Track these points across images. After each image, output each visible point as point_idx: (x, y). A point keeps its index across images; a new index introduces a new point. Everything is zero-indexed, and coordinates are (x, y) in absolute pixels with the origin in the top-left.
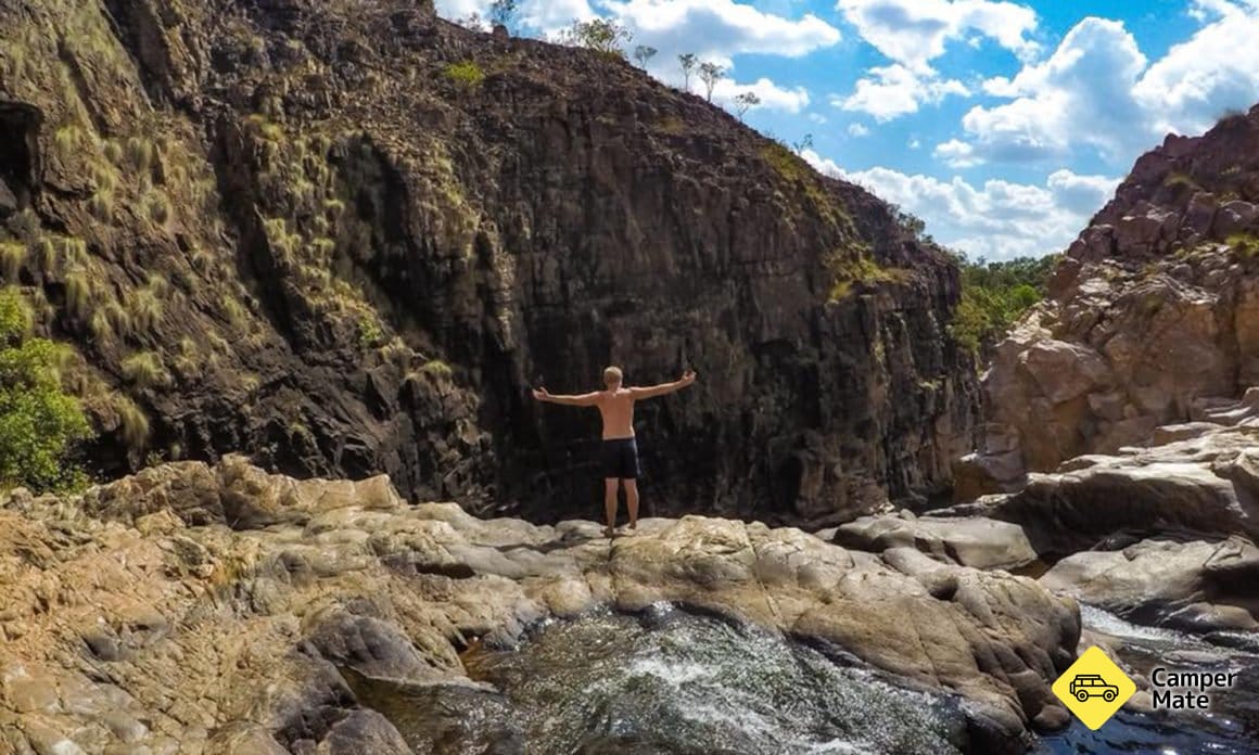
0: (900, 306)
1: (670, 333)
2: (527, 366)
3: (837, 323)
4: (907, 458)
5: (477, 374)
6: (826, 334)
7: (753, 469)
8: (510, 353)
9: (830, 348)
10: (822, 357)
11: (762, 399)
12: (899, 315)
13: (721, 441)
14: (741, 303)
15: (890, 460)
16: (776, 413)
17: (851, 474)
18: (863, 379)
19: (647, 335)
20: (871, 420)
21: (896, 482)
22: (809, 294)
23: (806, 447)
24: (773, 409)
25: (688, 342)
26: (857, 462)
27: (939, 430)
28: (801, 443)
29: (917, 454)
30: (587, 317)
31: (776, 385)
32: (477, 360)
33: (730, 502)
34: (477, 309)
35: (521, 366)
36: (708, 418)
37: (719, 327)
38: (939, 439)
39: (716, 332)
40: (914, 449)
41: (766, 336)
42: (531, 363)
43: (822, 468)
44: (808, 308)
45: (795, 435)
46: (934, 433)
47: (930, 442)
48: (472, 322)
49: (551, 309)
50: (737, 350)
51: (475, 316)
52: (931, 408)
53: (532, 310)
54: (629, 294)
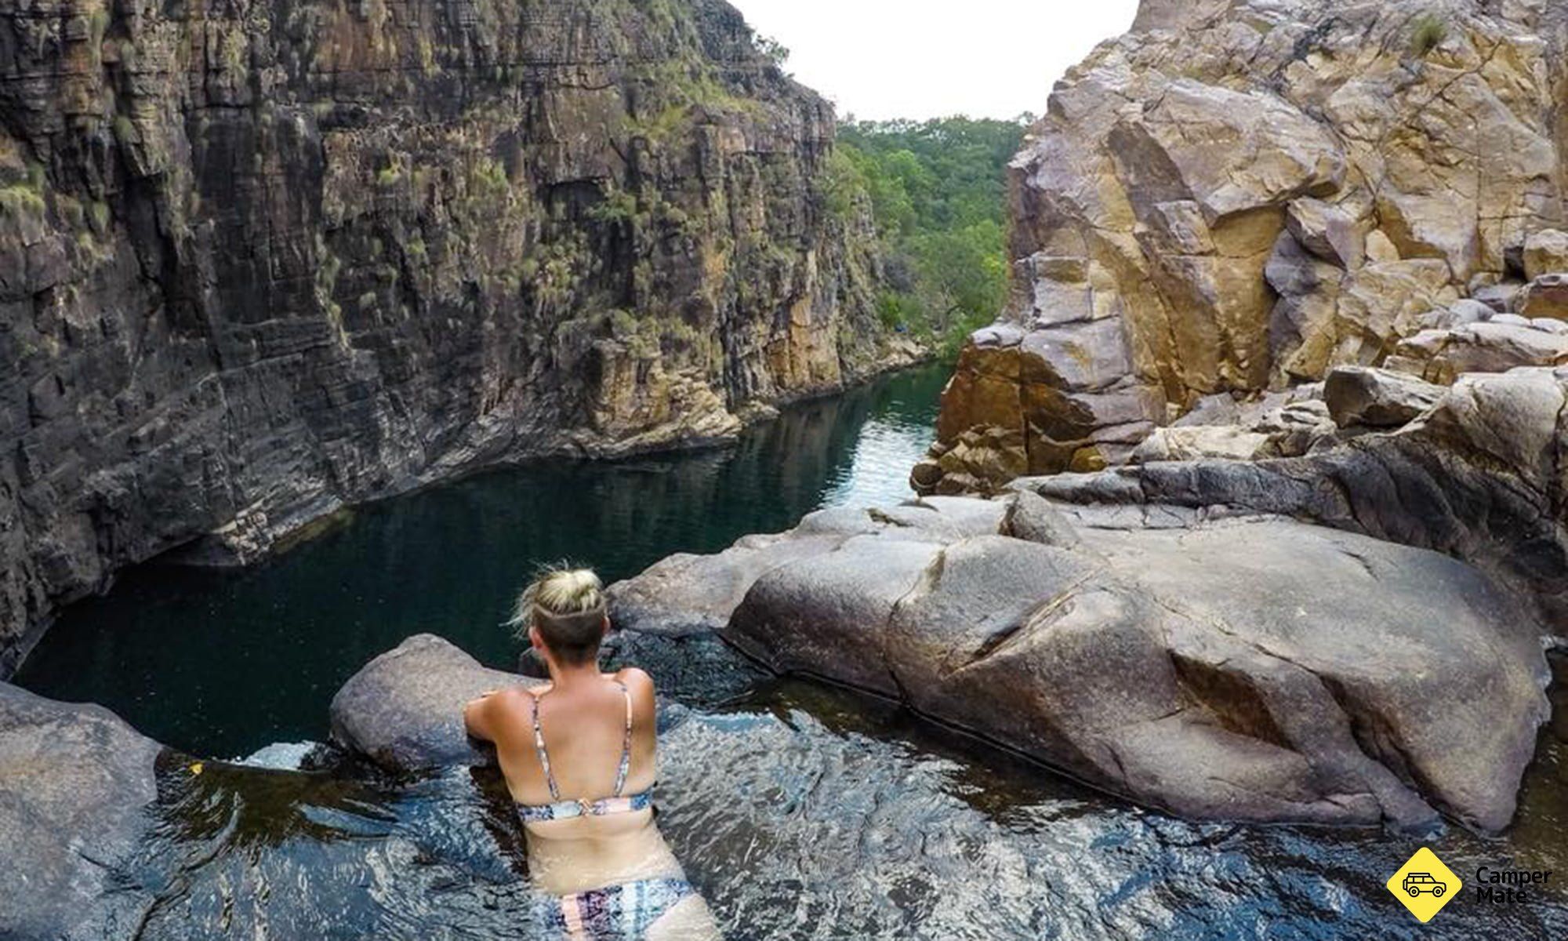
0: (752, 148)
1: (418, 161)
2: (187, 201)
3: (664, 162)
4: (750, 354)
5: (101, 214)
6: (648, 177)
7: (536, 366)
8: (160, 178)
9: (652, 196)
10: (641, 207)
11: (552, 265)
12: (751, 159)
13: (490, 325)
14: (527, 124)
15: (728, 356)
16: (570, 286)
17: (675, 376)
18: (697, 243)
19: (382, 162)
20: (705, 300)
21: (736, 387)
22: (628, 118)
23: (612, 336)
24: (567, 278)
25: (444, 174)
26: (684, 357)
27: (795, 319)
28: (606, 329)
29: (765, 349)
30: (286, 128)
31: (573, 245)
32: (102, 190)
33: (501, 415)
34: (103, 104)
35: (178, 202)
36: (472, 290)
37: (495, 156)
38: (794, 330)
39: (488, 164)
40: (762, 343)
41: (561, 174)
42: (196, 198)
43: (634, 365)
44: (624, 139)
45: (597, 318)
46: (789, 323)
47: (783, 333)
48: (92, 123)
49: (231, 113)
50: (518, 194)
51: (100, 117)
52: (787, 287)
53: (201, 113)
54: (360, 98)
